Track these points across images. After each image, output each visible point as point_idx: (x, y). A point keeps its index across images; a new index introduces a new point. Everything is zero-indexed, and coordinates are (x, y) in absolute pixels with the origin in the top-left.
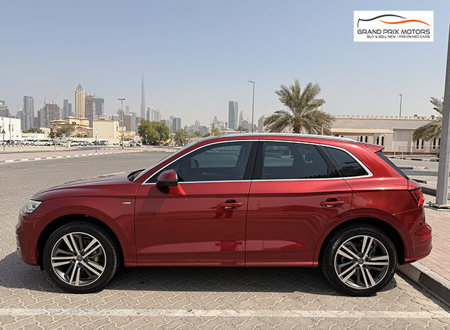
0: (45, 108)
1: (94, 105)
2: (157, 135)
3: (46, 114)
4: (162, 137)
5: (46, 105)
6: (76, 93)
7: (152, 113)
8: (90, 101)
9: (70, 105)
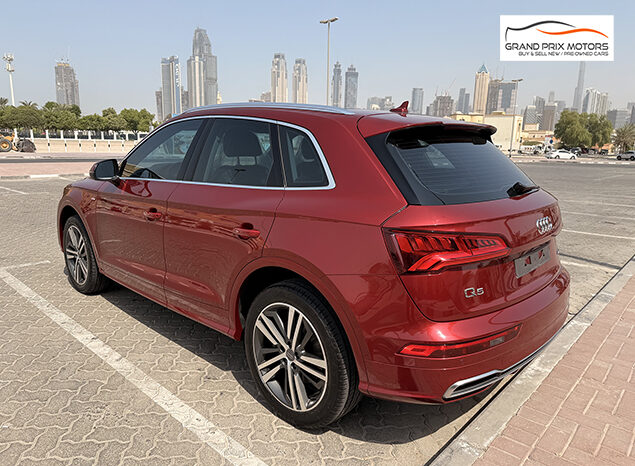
0: (436, 102)
1: (500, 93)
2: (587, 135)
3: (436, 110)
4: (595, 140)
5: (438, 98)
6: (477, 77)
7: (593, 99)
8: (494, 87)
9: (468, 95)
